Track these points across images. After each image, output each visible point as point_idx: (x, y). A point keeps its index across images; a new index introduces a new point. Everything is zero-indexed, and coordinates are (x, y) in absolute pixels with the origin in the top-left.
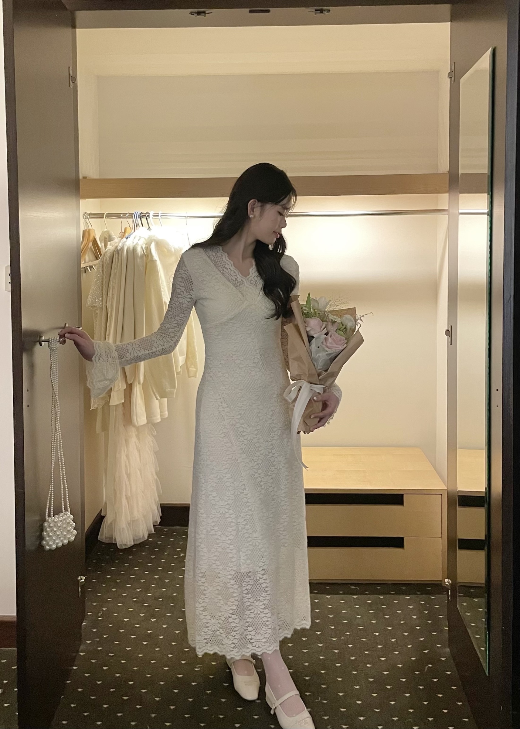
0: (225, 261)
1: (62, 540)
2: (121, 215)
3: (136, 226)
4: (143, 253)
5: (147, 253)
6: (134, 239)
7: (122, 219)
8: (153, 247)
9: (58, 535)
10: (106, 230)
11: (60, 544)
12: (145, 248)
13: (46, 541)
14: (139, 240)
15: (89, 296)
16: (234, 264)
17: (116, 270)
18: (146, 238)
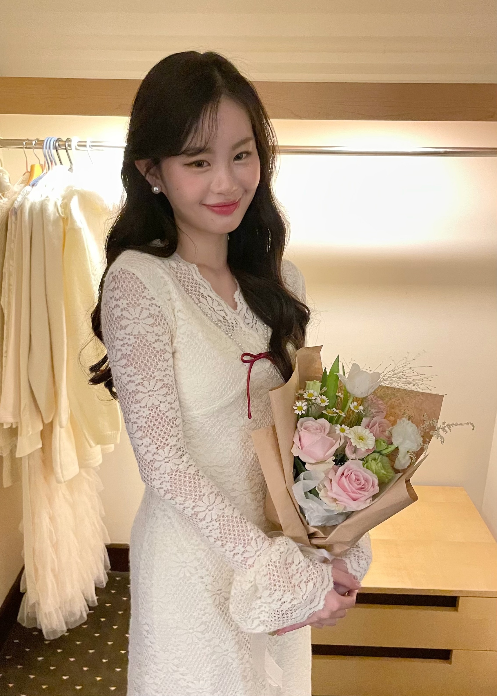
2: (24, 143)
4: (57, 215)
5: (64, 214)
6: (45, 187)
7: (26, 150)
8: (75, 205)
12: (61, 206)
17: (13, 244)
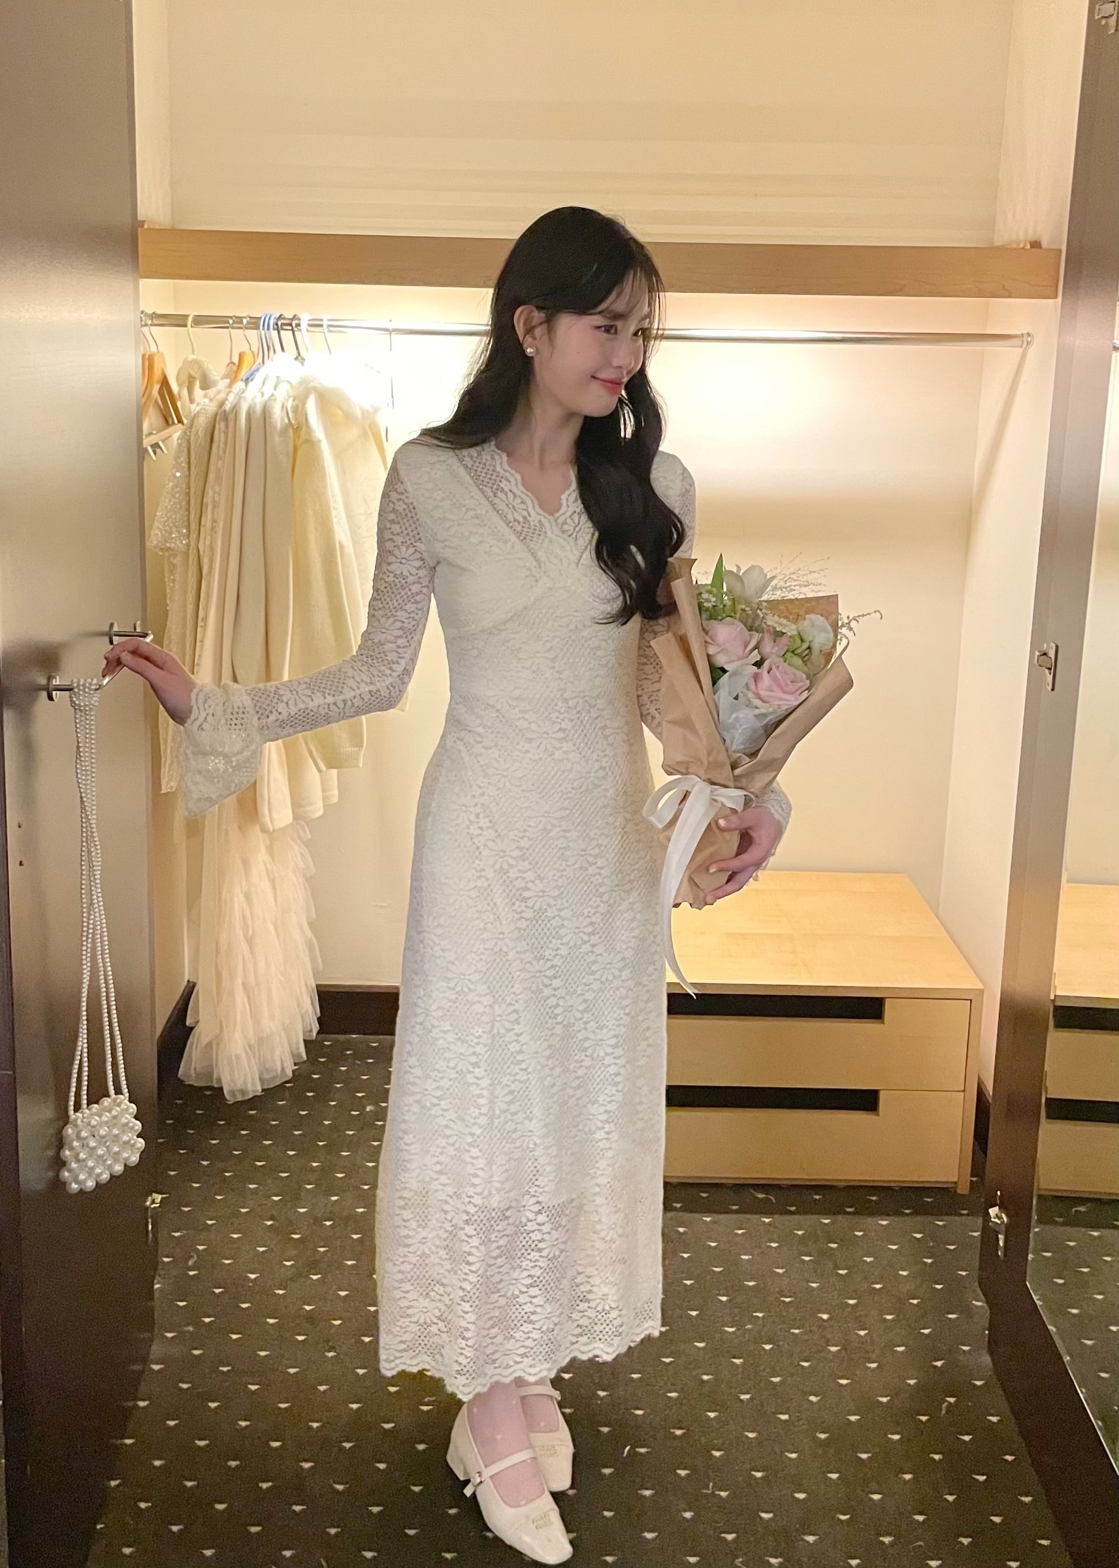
0: (502, 472)
1: (110, 1166)
2: (231, 321)
3: (267, 349)
4: (287, 421)
5: (296, 419)
6: (264, 383)
7: (232, 331)
8: (311, 406)
9: (101, 1157)
10: (192, 357)
11: (105, 1176)
12: (291, 408)
13: (70, 1171)
14: (275, 388)
15: (156, 523)
16: (523, 478)
17: (220, 463)
18: (295, 381)
